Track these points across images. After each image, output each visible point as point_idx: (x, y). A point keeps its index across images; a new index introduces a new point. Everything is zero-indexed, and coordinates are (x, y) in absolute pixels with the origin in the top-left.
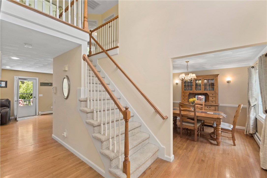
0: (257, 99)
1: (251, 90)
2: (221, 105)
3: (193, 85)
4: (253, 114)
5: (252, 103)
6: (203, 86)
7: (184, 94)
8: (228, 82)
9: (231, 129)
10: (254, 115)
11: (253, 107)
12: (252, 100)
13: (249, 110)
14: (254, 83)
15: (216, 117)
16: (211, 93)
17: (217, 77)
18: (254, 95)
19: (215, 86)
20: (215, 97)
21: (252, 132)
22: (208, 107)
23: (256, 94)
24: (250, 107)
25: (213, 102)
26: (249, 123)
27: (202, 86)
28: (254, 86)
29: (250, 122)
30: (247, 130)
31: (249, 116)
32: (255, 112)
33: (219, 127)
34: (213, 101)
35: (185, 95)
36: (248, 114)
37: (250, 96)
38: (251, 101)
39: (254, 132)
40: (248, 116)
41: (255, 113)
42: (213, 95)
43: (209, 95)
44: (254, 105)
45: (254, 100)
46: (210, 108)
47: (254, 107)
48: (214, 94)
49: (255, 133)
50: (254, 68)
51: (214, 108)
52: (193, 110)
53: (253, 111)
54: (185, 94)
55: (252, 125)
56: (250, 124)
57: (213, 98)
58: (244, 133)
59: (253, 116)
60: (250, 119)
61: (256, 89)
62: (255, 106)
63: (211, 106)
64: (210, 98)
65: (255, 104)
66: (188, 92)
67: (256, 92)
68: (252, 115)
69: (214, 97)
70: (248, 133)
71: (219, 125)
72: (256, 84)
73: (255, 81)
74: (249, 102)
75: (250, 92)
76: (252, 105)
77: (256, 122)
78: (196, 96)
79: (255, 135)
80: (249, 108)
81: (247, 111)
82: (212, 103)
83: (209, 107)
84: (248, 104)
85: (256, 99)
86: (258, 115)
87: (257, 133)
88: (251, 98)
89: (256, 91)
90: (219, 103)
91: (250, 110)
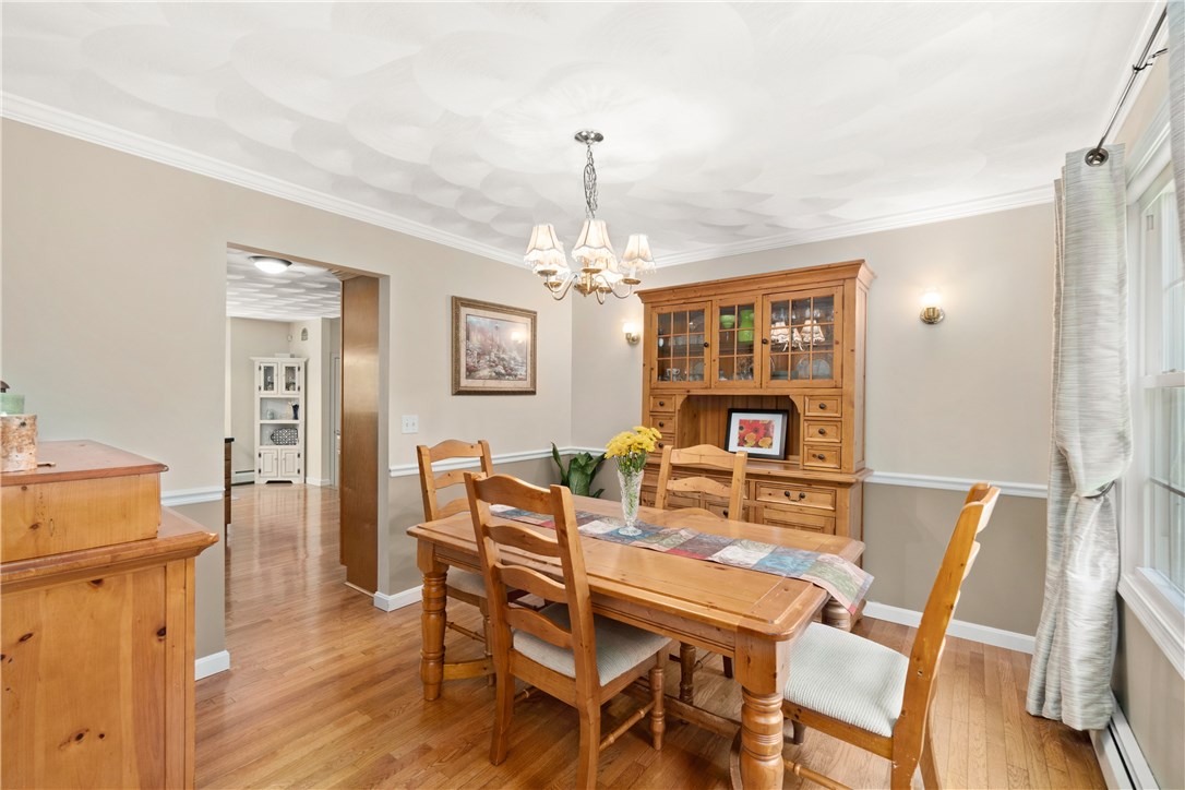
0: (1131, 438)
1: (1083, 360)
2: (879, 475)
3: (706, 345)
4: (1095, 565)
5: (1087, 466)
6: (767, 348)
7: (658, 401)
8: (930, 319)
9: (887, 732)
10: (1103, 570)
11: (1097, 506)
12: (1084, 447)
13: (1060, 526)
14: (1109, 299)
15: (736, 621)
16: (811, 397)
17: (848, 284)
18: (1103, 406)
19: (837, 348)
20: (837, 422)
21: (1085, 722)
22: (787, 495)
23: (1123, 389)
24: (1073, 499)
25: (821, 458)
26: (1060, 631)
27: (757, 346)
28: (1102, 323)
29: (1072, 629)
30: (1044, 680)
31: (1063, 574)
32: (1113, 550)
33: (762, 720)
34: (825, 454)
35: (661, 409)
36: (1056, 555)
37: (1071, 413)
38: (1077, 456)
39: (1100, 714)
40: (1052, 568)
41: (1108, 554)
42: (822, 407)
43: (800, 410)
44: (1104, 491)
45: (1103, 440)
46: (802, 497)
47: (1105, 507)
48: (827, 403)
49: (1110, 727)
50: (1106, 164)
51: (829, 497)
52: (550, 537)
53: (1093, 536)
54: (662, 405)
55: (1090, 660)
56: (1066, 650)
57: (827, 429)
58: (1023, 696)
59: (1095, 574)
60: (1071, 602)
61: (1121, 351)
62: (1111, 495)
63: (809, 482)
64: (809, 435)
65: (1107, 480)
66: (678, 390)
67: (1122, 372)
68: (1088, 569)
69: (829, 420)
70: (1049, 712)
71: (765, 696)
72: (1122, 306)
73: (1115, 280)
74: (1063, 462)
75: (1071, 375)
76: (1087, 484)
77: (1116, 631)
78: (734, 415)
79: (1109, 747)
80: (1063, 512)
81: (1051, 531)
82: (820, 464)
83: (795, 494)
84: (1054, 475)
85: (1122, 437)
86: (1134, 572)
87: (1122, 730)
88: (1081, 431)
89: (1122, 363)
90: (869, 464)
91: (1074, 528)
